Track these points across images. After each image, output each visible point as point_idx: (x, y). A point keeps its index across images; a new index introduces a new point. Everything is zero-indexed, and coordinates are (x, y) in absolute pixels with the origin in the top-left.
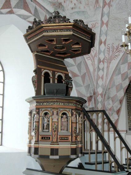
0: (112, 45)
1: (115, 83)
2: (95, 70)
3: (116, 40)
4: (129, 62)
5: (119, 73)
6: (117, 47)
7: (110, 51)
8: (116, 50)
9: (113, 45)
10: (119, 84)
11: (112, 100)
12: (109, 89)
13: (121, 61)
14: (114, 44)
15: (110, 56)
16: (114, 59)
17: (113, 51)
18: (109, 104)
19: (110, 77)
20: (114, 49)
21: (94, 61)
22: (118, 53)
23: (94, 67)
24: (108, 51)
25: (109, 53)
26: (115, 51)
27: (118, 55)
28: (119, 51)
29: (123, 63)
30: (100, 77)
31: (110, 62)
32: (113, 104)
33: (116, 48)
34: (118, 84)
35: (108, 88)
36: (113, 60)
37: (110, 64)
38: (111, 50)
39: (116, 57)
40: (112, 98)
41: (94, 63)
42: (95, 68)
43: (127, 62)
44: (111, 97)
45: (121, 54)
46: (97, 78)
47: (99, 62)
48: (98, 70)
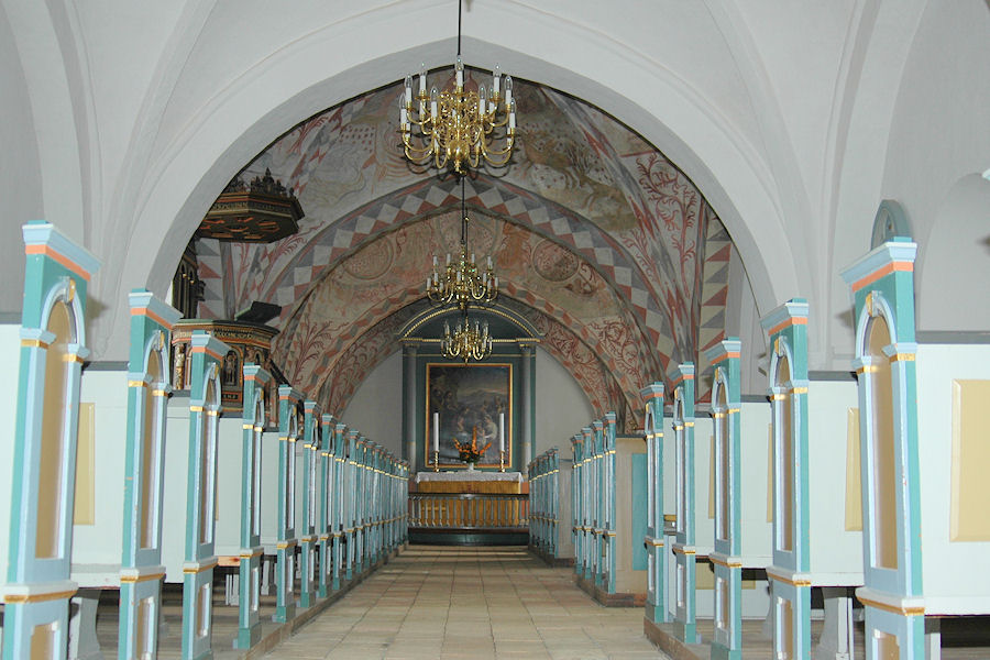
2: (244, 268)
4: (314, 265)
5: (291, 283)
10: (288, 305)
13: (298, 260)
16: (286, 254)
19: (269, 287)
21: (247, 251)
22: (296, 242)
23: (245, 262)
27: (295, 246)
30: (255, 286)
36: (283, 254)
39: (290, 250)
41: (247, 254)
42: (246, 264)
43: (312, 264)
45: (301, 246)
46: (249, 287)
47: (261, 255)
48: (252, 270)
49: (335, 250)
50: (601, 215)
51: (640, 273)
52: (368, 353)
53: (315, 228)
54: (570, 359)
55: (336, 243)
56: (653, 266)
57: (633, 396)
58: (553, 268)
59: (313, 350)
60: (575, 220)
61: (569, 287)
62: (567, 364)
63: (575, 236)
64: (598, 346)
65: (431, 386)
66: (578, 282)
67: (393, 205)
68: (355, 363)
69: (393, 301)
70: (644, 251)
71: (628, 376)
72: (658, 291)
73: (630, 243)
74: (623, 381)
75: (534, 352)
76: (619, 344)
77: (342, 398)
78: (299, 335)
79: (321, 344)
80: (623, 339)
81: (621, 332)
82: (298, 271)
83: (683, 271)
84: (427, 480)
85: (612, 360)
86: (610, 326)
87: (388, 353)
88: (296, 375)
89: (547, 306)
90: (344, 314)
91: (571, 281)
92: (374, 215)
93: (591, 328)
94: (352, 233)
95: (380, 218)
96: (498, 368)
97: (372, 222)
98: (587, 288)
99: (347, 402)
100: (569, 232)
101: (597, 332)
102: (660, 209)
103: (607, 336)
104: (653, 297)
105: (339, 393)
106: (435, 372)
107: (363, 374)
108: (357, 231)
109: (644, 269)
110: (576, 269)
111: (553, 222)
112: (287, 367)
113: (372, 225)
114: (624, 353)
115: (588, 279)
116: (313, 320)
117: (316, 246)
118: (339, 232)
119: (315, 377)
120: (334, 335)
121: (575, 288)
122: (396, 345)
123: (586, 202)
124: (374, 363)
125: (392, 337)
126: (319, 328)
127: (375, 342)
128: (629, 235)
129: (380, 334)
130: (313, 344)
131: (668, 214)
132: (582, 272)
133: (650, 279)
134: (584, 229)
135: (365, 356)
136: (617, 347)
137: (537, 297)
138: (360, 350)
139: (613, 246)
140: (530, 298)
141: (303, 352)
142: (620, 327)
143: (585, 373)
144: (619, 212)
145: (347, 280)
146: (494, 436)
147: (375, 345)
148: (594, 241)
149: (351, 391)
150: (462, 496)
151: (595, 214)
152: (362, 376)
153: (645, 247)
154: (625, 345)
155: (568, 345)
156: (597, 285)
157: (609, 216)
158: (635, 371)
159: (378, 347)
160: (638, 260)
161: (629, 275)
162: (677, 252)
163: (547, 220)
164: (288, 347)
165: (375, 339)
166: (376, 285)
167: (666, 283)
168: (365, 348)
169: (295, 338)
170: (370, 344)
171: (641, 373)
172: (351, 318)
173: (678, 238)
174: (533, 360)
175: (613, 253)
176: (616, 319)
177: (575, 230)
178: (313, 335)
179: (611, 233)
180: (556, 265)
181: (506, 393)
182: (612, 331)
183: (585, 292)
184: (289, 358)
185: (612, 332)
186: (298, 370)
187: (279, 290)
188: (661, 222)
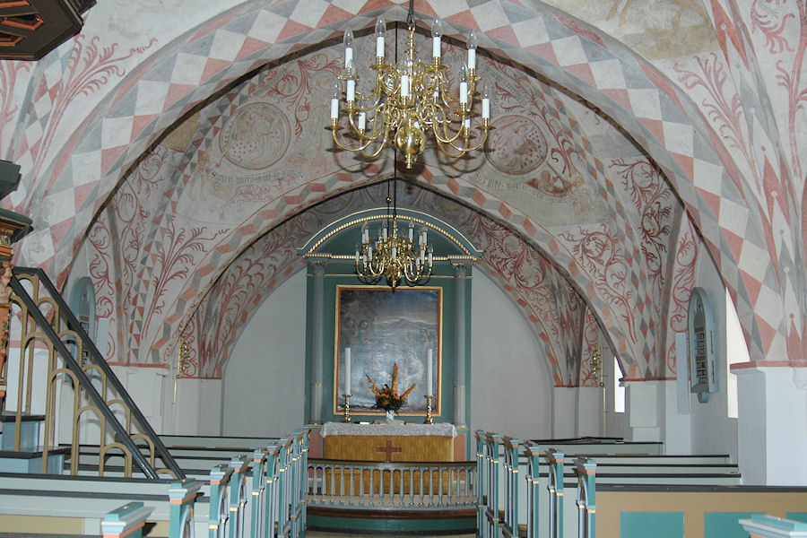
0: (93, 40)
1: (71, 175)
2: (7, 115)
3: (112, 27)
4: (137, 113)
5: (95, 145)
6: (105, 52)
7: (81, 60)
8: (102, 61)
9: (96, 41)
10: (90, 184)
11: (53, 237)
12: (46, 193)
13: (109, 106)
14: (98, 38)
15: (75, 77)
16: (86, 93)
17: (89, 64)
18: (40, 249)
19: (58, 151)
20: (94, 57)
21: (13, 84)
22: (104, 74)
23: (9, 104)
24: (73, 58)
25: (75, 65)
26: (94, 64)
27: (103, 80)
28: (110, 67)
29: (115, 114)
30: (27, 146)
31: (69, 100)
32: (56, 251)
33: (100, 56)
34: (85, 181)
35: (44, 189)
36: (82, 94)
37: (67, 104)
38: (85, 59)
39: (94, 86)
40: (53, 228)
41: (12, 89)
42: (12, 107)
43: (133, 111)
44: (51, 225)
45: (114, 81)
46: (17, 149)
47: (36, 90)
48: (22, 119)
49: (173, 87)
50: (642, 31)
51: (707, 132)
52: (265, 272)
53: (140, 51)
54: (513, 282)
55: (176, 77)
56: (732, 121)
57: (619, 334)
58: (512, 157)
59: (179, 266)
60: (594, 39)
61: (533, 183)
62: (509, 288)
63: (594, 67)
64: (572, 265)
65: (341, 313)
66: (546, 176)
67: (278, 12)
68: (250, 284)
69: (289, 200)
70: (718, 95)
71: (613, 305)
72: (742, 164)
73: (690, 81)
74: (607, 314)
75: (469, 273)
76: (601, 262)
77: (233, 327)
78: (159, 245)
79: (190, 258)
80: (606, 256)
81: (604, 246)
82: (109, 125)
83: (792, 128)
84: (336, 433)
85: (590, 285)
86: (589, 237)
87: (289, 272)
88: (155, 301)
89: (502, 208)
90: (222, 216)
91: (536, 174)
92: (243, 27)
93: (562, 240)
94: (203, 60)
95: (253, 34)
96: (424, 292)
97: (238, 40)
98: (559, 184)
99: (238, 331)
100: (584, 60)
101: (570, 246)
102: (759, 11)
103: (585, 251)
104: (732, 176)
105: (229, 321)
106: (347, 296)
107: (259, 297)
108: (214, 55)
109: (716, 126)
110: (543, 158)
111: (554, 43)
112: (142, 289)
113: (240, 46)
114: (608, 274)
115: (560, 172)
116: (179, 224)
117: (140, 82)
118: (181, 58)
119: (181, 303)
120: (209, 245)
121: (541, 184)
122: (299, 262)
123: (614, 9)
124: (272, 284)
125: (295, 253)
126: (188, 236)
127: (272, 257)
128: (692, 66)
129: (281, 249)
130: (179, 258)
131: (774, 22)
132: (552, 162)
133: (727, 143)
134: (611, 57)
135: (262, 275)
136: (598, 266)
137: (488, 196)
138: (256, 269)
139: (660, 86)
140: (479, 197)
141: (165, 268)
142: (603, 238)
143: (531, 299)
144: (675, 24)
145: (227, 170)
146: (419, 376)
147: (274, 263)
148: (628, 77)
149: (244, 318)
150: (382, 467)
151: (630, 29)
152: (257, 300)
153: (719, 85)
154: (609, 263)
155: (510, 265)
156: (571, 180)
157: (655, 33)
158: (623, 300)
159: (277, 264)
160: (705, 111)
161: (690, 136)
162: (785, 93)
163: (545, 39)
164: (143, 262)
165: (274, 254)
166: (267, 178)
167: (764, 149)
168: (262, 265)
169: (153, 249)
170: (268, 261)
171: (632, 303)
172: (232, 222)
173: (788, 67)
174: (468, 283)
175: (661, 98)
176: (598, 227)
177: (594, 57)
178: (179, 245)
179: (658, 64)
180: (516, 152)
181: (435, 323)
182: (592, 243)
183: (556, 191)
184: (146, 276)
185: (592, 246)
186: (158, 294)
187: (75, 158)
188: (758, 38)
